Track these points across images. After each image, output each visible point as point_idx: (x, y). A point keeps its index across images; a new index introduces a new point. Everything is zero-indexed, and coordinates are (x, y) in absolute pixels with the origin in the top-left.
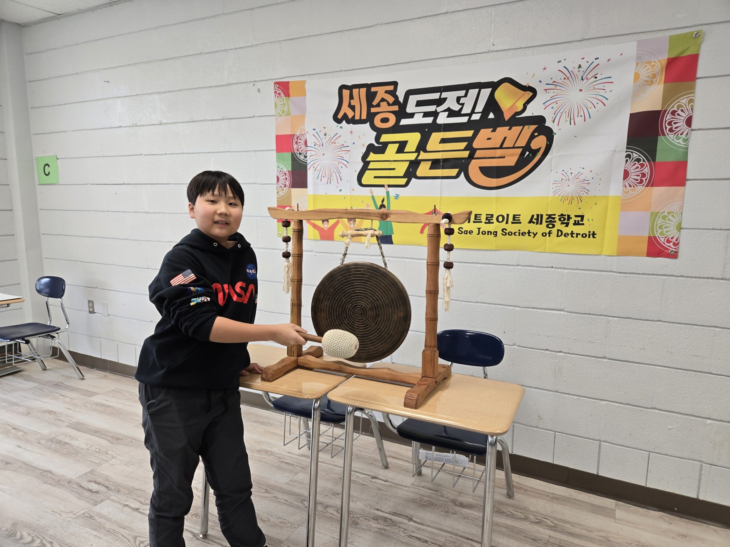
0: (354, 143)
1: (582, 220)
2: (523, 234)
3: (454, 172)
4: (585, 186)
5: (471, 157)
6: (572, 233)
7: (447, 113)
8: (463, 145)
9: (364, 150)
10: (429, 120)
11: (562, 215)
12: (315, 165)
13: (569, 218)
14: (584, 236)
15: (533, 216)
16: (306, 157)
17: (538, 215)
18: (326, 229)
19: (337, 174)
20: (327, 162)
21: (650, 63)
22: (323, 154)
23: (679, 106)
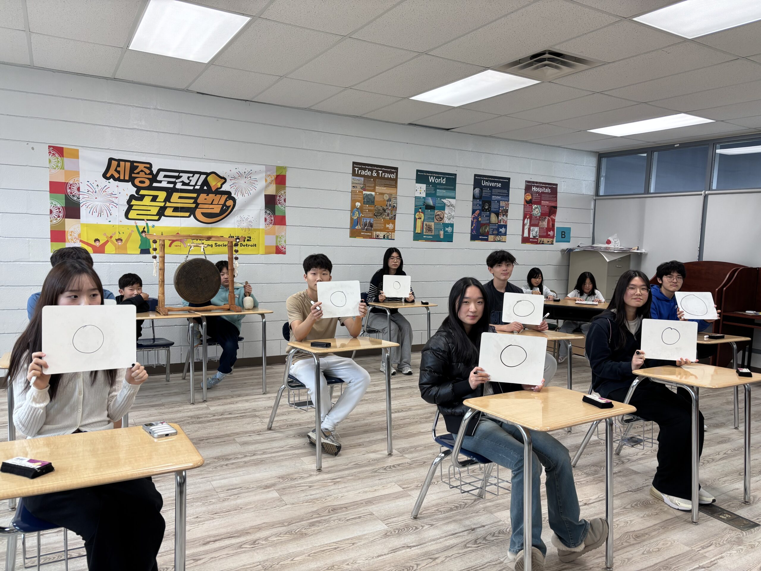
0: (120, 193)
1: (250, 239)
3: (187, 214)
4: (251, 224)
5: (196, 207)
6: (247, 245)
7: (182, 183)
8: (192, 201)
9: (128, 198)
10: (171, 186)
11: (242, 236)
12: (87, 204)
13: (245, 238)
14: (251, 246)
16: (79, 198)
18: (98, 246)
19: (108, 211)
20: (99, 203)
21: (270, 175)
22: (96, 198)
23: (281, 194)
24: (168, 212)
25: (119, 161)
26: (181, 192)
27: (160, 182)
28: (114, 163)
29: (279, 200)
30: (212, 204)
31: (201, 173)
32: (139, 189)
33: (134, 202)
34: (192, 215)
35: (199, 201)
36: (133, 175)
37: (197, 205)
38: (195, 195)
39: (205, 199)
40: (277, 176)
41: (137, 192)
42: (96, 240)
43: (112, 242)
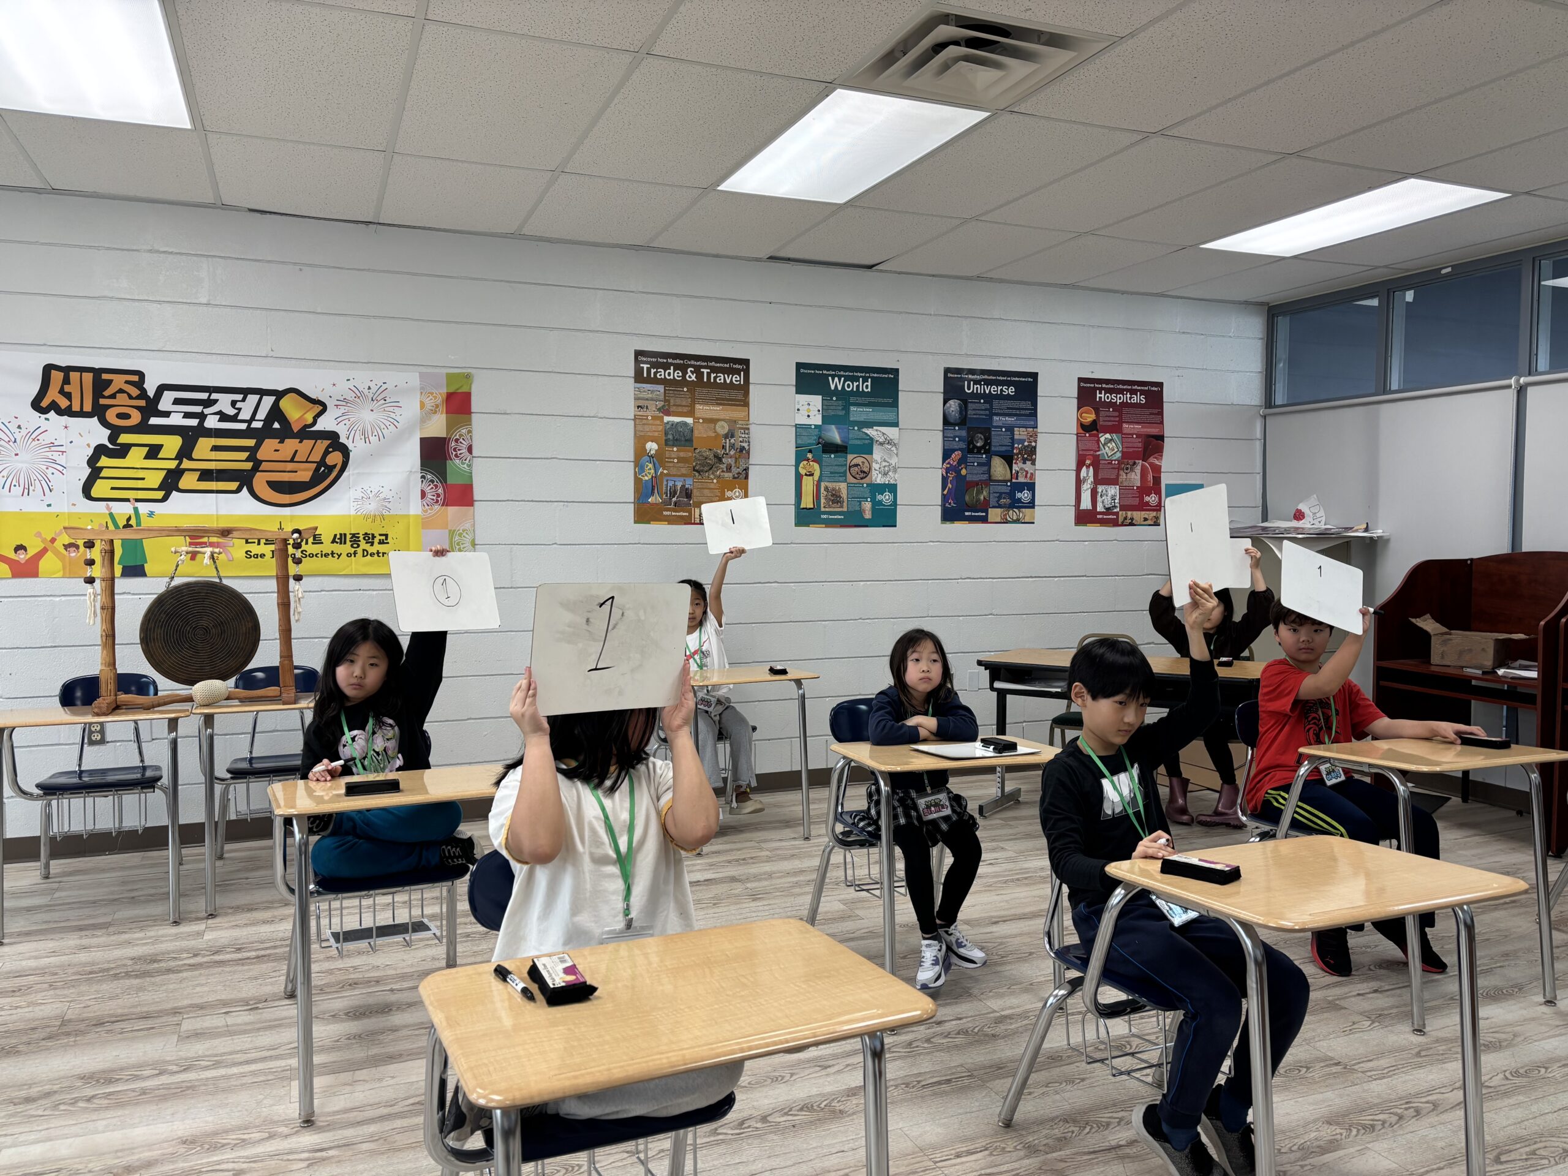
0: (71, 442)
1: (387, 539)
2: (326, 555)
3: (234, 485)
4: (386, 504)
5: (256, 469)
6: (378, 553)
7: (218, 417)
8: (246, 454)
9: (90, 452)
10: (194, 422)
11: (366, 534)
13: (374, 537)
15: (335, 535)
17: (341, 534)
18: (23, 562)
19: (43, 482)
20: (24, 466)
21: (432, 394)
22: (17, 455)
23: (461, 435)
24: (188, 481)
25: (67, 370)
26: (217, 436)
27: (167, 414)
28: (57, 377)
29: (455, 450)
30: (292, 460)
31: (262, 393)
32: (115, 432)
33: (104, 461)
34: (245, 488)
35: (260, 455)
36: (102, 401)
37: (257, 465)
38: (251, 443)
39: (276, 450)
40: (450, 396)
41: (112, 439)
42: (20, 548)
43: (57, 553)
